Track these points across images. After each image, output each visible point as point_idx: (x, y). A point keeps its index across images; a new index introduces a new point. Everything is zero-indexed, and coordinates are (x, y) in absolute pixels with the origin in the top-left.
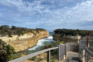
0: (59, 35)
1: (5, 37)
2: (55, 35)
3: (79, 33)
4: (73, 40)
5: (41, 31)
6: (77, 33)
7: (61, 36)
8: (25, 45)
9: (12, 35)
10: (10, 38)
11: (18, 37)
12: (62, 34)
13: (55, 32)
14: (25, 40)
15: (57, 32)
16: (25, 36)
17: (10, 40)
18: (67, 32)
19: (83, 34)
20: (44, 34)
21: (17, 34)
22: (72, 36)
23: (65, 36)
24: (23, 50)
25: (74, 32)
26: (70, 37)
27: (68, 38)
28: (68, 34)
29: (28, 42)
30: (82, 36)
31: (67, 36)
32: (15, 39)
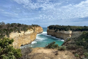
0: (53, 30)
1: (17, 33)
2: (50, 30)
3: (70, 29)
4: (66, 34)
5: (37, 27)
6: (69, 29)
7: (55, 31)
8: (29, 39)
9: (20, 31)
10: (20, 34)
11: (24, 33)
12: (56, 30)
13: (49, 28)
14: (29, 35)
15: (51, 27)
16: (29, 32)
17: (20, 35)
18: (61, 28)
19: (73, 30)
20: (39, 30)
21: (24, 30)
22: (65, 31)
23: (58, 31)
24: (27, 43)
25: (66, 28)
26: (63, 32)
27: (61, 33)
28: (61, 29)
29: (31, 37)
30: (73, 31)
31: (60, 31)
32: (23, 34)
